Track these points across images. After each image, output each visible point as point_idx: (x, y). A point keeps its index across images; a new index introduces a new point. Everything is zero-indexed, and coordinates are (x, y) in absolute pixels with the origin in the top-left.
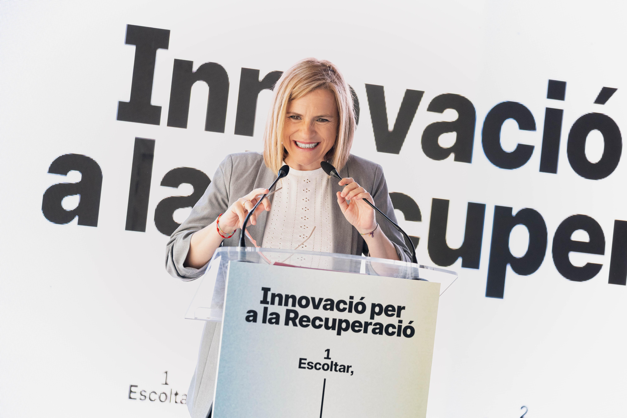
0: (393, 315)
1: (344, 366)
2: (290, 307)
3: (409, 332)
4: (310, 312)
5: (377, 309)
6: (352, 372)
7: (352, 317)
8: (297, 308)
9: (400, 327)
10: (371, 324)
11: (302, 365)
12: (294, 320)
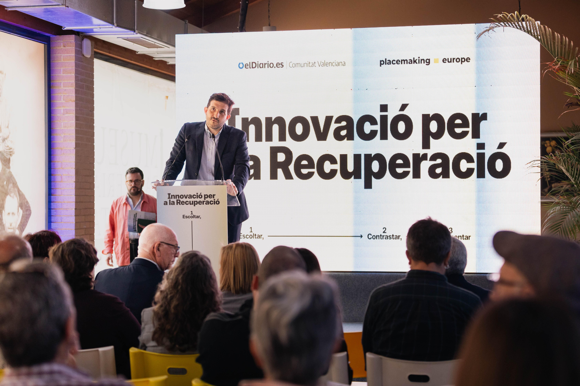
0: (212, 198)
1: (198, 216)
2: (177, 199)
3: (218, 202)
4: (184, 200)
5: (206, 196)
6: (200, 218)
7: (198, 200)
8: (180, 199)
9: (214, 201)
10: (205, 201)
11: (184, 217)
12: (179, 203)
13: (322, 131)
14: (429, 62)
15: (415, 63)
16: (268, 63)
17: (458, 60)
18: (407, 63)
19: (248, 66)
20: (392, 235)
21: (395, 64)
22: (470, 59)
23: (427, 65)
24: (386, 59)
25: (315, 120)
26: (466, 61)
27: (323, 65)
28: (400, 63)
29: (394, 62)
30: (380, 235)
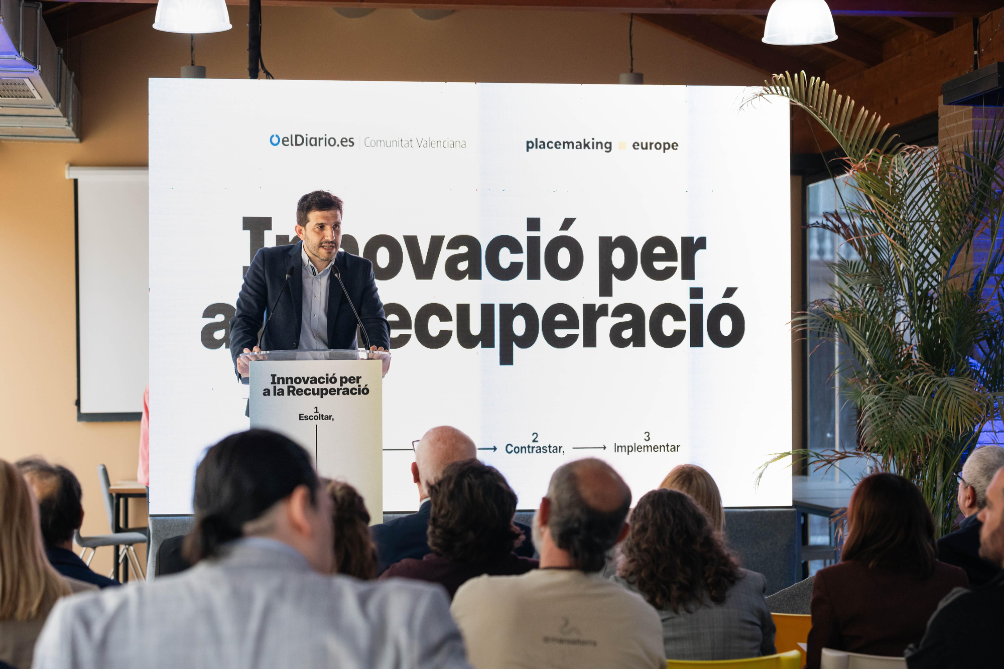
0: (354, 382)
1: (328, 416)
2: (289, 384)
3: (365, 391)
4: (303, 386)
5: (344, 380)
6: (333, 419)
7: (329, 386)
8: (294, 384)
9: (359, 389)
10: (341, 389)
11: (301, 418)
12: (293, 392)
13: (424, 263)
14: (610, 148)
15: (586, 148)
16: (326, 138)
17: (658, 146)
18: (573, 148)
19: (288, 141)
20: (547, 446)
21: (552, 148)
22: (677, 145)
23: (606, 151)
24: (536, 139)
25: (412, 242)
26: (671, 148)
27: (425, 146)
28: (562, 146)
29: (550, 145)
30: (526, 446)
